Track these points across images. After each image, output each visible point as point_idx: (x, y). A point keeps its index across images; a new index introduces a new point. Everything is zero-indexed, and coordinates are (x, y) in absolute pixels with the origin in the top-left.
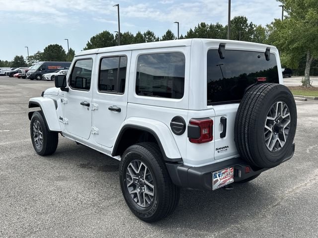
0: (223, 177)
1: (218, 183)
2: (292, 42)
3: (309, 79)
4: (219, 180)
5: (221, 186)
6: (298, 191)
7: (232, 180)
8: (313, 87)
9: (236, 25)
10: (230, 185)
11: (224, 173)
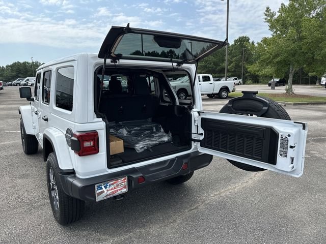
0: (111, 188)
1: (104, 195)
2: (276, 56)
3: (291, 88)
4: (106, 192)
5: (108, 197)
6: (223, 195)
7: (125, 190)
8: (295, 94)
9: (240, 43)
10: (122, 195)
11: (113, 184)
